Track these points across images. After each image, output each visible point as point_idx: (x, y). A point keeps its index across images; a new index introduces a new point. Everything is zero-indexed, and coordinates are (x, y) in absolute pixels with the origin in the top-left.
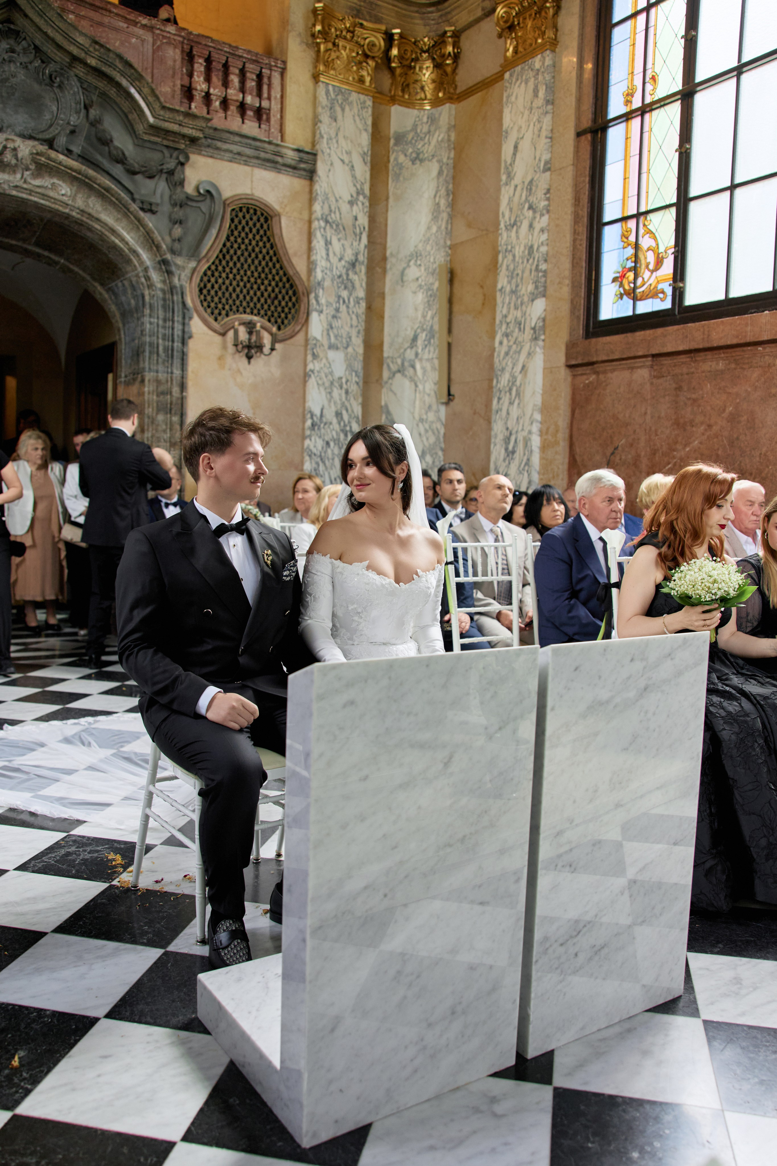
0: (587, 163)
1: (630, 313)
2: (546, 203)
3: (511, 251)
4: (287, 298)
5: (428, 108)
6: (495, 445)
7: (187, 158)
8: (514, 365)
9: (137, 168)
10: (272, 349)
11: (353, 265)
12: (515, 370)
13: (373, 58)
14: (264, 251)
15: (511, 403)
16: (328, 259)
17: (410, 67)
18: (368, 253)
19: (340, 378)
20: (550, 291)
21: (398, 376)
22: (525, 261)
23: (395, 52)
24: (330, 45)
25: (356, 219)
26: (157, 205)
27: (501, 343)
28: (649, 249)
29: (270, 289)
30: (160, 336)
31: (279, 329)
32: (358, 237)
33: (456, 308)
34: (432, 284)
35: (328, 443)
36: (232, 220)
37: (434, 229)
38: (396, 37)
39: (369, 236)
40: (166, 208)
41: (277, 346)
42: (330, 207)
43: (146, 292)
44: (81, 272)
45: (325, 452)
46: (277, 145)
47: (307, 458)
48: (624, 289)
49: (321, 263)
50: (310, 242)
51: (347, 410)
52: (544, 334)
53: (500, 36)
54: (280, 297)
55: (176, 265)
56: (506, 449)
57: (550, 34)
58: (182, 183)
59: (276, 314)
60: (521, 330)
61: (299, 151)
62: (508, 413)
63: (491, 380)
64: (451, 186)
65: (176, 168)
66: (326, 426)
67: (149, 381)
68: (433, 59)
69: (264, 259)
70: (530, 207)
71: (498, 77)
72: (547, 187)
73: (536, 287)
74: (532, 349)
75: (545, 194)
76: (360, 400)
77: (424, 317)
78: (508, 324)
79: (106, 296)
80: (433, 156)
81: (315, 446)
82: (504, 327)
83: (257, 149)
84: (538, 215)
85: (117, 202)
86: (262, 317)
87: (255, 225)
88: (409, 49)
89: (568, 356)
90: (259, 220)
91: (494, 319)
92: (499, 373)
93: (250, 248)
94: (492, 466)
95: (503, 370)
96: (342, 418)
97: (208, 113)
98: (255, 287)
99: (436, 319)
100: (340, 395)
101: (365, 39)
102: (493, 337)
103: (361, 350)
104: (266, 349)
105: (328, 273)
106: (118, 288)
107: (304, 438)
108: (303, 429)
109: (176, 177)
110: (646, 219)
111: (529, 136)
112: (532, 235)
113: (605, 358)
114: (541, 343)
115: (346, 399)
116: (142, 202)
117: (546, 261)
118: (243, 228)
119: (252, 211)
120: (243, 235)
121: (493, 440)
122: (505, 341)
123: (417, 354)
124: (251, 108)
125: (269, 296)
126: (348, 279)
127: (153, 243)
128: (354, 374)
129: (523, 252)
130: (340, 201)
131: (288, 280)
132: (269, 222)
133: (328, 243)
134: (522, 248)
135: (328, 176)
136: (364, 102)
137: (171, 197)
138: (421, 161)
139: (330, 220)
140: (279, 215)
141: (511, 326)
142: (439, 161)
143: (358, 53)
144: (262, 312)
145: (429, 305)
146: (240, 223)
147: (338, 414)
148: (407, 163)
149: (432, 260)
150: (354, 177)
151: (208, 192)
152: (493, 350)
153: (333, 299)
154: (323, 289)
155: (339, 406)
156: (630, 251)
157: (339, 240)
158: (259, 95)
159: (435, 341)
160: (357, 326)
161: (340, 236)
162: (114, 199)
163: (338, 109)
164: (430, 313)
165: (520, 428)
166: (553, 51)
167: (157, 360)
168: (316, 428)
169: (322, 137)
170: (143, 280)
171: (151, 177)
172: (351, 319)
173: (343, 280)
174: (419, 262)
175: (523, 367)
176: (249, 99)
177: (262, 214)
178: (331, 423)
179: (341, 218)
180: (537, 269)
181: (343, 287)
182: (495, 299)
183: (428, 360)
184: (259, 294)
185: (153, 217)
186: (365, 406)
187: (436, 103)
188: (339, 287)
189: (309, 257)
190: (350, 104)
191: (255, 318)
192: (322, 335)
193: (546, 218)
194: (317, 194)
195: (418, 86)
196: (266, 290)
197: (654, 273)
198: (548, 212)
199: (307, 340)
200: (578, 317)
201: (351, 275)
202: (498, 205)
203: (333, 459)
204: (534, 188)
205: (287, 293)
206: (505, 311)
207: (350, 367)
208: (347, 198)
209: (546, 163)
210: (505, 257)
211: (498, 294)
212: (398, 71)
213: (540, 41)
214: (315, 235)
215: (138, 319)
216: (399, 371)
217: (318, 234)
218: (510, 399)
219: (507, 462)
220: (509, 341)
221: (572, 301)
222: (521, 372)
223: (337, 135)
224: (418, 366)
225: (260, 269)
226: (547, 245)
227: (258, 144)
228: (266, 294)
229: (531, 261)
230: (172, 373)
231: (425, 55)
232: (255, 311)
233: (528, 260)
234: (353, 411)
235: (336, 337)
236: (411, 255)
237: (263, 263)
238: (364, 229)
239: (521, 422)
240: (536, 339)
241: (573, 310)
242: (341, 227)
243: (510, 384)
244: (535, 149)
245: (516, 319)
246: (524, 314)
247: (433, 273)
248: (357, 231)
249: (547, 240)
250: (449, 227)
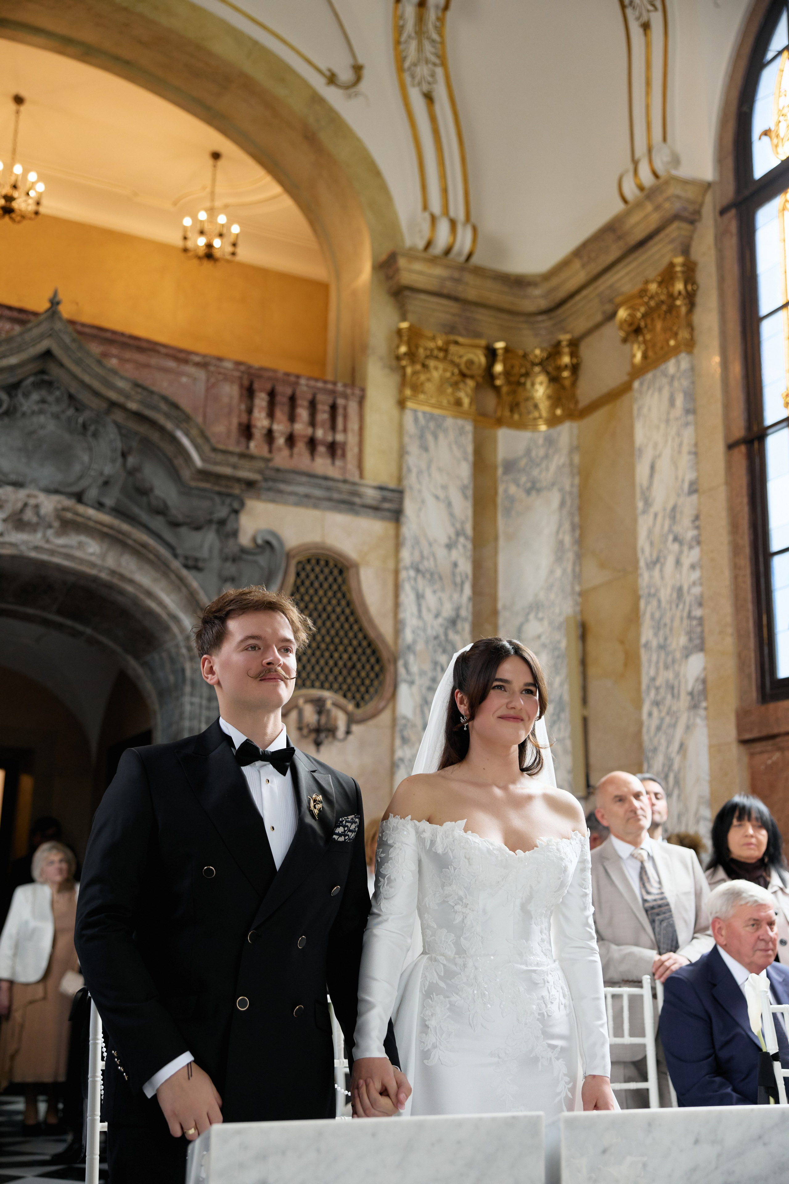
0: (743, 480)
2: (695, 532)
3: (654, 595)
4: (368, 667)
5: (543, 428)
7: (242, 504)
8: (669, 743)
9: (180, 518)
10: (348, 732)
11: (453, 622)
12: (670, 749)
13: (472, 377)
14: (338, 610)
16: (420, 616)
17: (519, 384)
18: (474, 606)
20: (710, 643)
22: (674, 606)
23: (499, 368)
24: (418, 367)
25: (455, 565)
26: (204, 560)
27: (650, 714)
29: (345, 656)
30: (203, 719)
31: (358, 706)
32: (459, 589)
33: (592, 671)
34: (559, 642)
36: (298, 575)
37: (558, 573)
38: (500, 352)
39: (474, 586)
40: (215, 563)
41: (355, 728)
42: (421, 553)
43: (188, 666)
44: (110, 643)
46: (354, 484)
49: (413, 622)
50: (397, 596)
52: (706, 699)
53: (625, 340)
54: (359, 666)
57: (684, 334)
58: (235, 534)
59: (353, 688)
60: (675, 696)
61: (381, 488)
64: (577, 519)
65: (228, 516)
68: (548, 373)
69: (338, 619)
70: (676, 539)
71: (626, 388)
72: (694, 512)
73: (691, 640)
74: (693, 721)
75: (694, 521)
78: (657, 689)
79: (140, 671)
80: (553, 484)
82: (653, 693)
83: (328, 489)
84: (685, 548)
85: (155, 559)
86: (336, 692)
87: (326, 579)
88: (516, 363)
89: (740, 727)
90: (331, 572)
91: (639, 683)
92: (650, 755)
93: (320, 607)
95: (655, 750)
97: (270, 451)
98: (327, 654)
99: (566, 687)
101: (461, 357)
102: (640, 706)
104: (341, 732)
105: (421, 633)
106: (155, 662)
109: (229, 527)
111: (667, 453)
112: (681, 573)
114: (702, 712)
116: (186, 558)
117: (700, 605)
118: (312, 584)
119: (322, 563)
120: (311, 591)
122: (656, 712)
124: (323, 443)
125: (345, 665)
126: (447, 640)
129: (671, 595)
130: (435, 546)
131: (369, 645)
132: (345, 574)
133: (419, 597)
134: (669, 591)
135: (418, 517)
136: (463, 428)
137: (221, 551)
138: (539, 491)
139: (423, 569)
140: (356, 566)
141: (662, 691)
142: (561, 490)
143: (453, 374)
144: (336, 686)
145: (556, 669)
146: (308, 576)
148: (520, 494)
149: (557, 611)
150: (452, 515)
151: (268, 543)
152: (641, 724)
153: (427, 666)
154: (414, 653)
157: (435, 592)
158: (333, 427)
159: (565, 716)
161: (436, 587)
162: (151, 556)
163: (430, 438)
164: (557, 680)
166: (690, 352)
169: (409, 470)
171: (198, 528)
173: (441, 642)
174: (540, 615)
175: (682, 745)
176: (320, 433)
177: (336, 566)
179: (436, 565)
180: (690, 617)
181: (440, 650)
182: (638, 657)
184: (331, 663)
185: (200, 575)
187: (553, 421)
188: (435, 651)
189: (396, 615)
190: (445, 431)
191: (326, 694)
192: (414, 711)
193: (696, 552)
194: (406, 538)
195: (530, 404)
196: (341, 658)
198: (699, 543)
199: (394, 720)
200: (749, 676)
201: (452, 636)
202: (636, 539)
204: (678, 516)
205: (368, 661)
206: (652, 673)
208: (444, 540)
209: (692, 484)
210: (647, 603)
211: (643, 651)
212: (505, 389)
213: (672, 343)
214: (404, 588)
215: (178, 698)
217: (408, 587)
220: (660, 711)
221: (739, 655)
222: (678, 752)
223: (429, 467)
225: (333, 632)
226: (701, 584)
227: (330, 484)
228: (341, 663)
229: (681, 606)
231: (537, 369)
232: (327, 685)
233: (677, 606)
236: (531, 607)
237: (337, 625)
238: (467, 577)
239: (684, 820)
240: (694, 707)
241: (742, 666)
242: (436, 577)
243: (666, 769)
244: (676, 468)
245: (667, 682)
246: (677, 675)
247: (559, 628)
248: (458, 580)
249: (701, 578)
250: (577, 569)
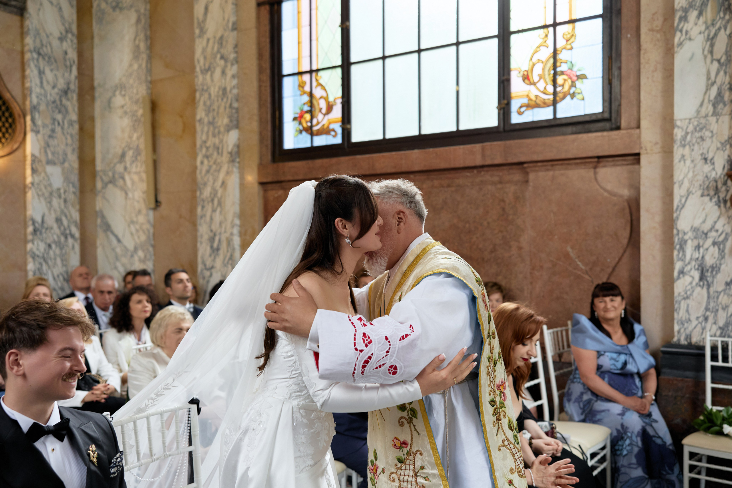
0: (266, 28)
1: (308, 145)
2: (235, 55)
3: (206, 90)
4: (3, 119)
6: (201, 243)
8: (215, 181)
11: (66, 92)
12: (216, 184)
15: (214, 211)
16: (42, 86)
18: (79, 82)
19: (59, 189)
20: (243, 124)
21: (110, 186)
22: (220, 99)
25: (66, 53)
27: (202, 163)
28: (321, 98)
32: (69, 70)
33: (159, 132)
34: (136, 111)
35: (50, 246)
37: (136, 66)
39: (79, 69)
42: (41, 41)
45: (48, 253)
47: (30, 260)
48: (303, 127)
49: (37, 90)
50: (23, 70)
51: (66, 216)
52: (239, 157)
56: (212, 247)
60: (220, 154)
62: (211, 219)
63: (194, 192)
64: (148, 33)
66: (48, 231)
70: (222, 57)
72: (235, 43)
73: (231, 121)
74: (230, 169)
75: (234, 48)
76: (78, 207)
77: (131, 137)
78: (207, 148)
80: (131, 6)
81: (38, 249)
82: (204, 150)
84: (229, 65)
89: (260, 175)
91: (195, 143)
92: (202, 186)
94: (199, 260)
95: (205, 184)
96: (62, 223)
99: (142, 140)
100: (59, 204)
102: (194, 157)
103: (76, 165)
105: (43, 98)
107: (26, 242)
108: (25, 235)
110: (317, 74)
111: (217, 1)
112: (225, 79)
113: (291, 178)
114: (237, 165)
115: (65, 207)
117: (237, 100)
121: (199, 239)
122: (206, 162)
123: (125, 168)
126: (61, 104)
128: (71, 185)
129: (218, 92)
130: (51, 38)
133: (41, 73)
134: (217, 89)
135: (38, 15)
138: (121, 9)
139: (42, 53)
141: (211, 150)
142: (137, 11)
145: (134, 128)
147: (58, 220)
148: (109, 10)
149: (135, 91)
150: (62, 17)
152: (196, 168)
153: (48, 121)
154: (39, 112)
155: (59, 213)
156: (306, 98)
157: (52, 70)
159: (142, 157)
160: (72, 145)
161: (52, 67)
164: (135, 136)
165: (223, 230)
168: (38, 233)
172: (66, 139)
173: (57, 105)
174: (123, 93)
175: (224, 182)
178: (52, 228)
179: (52, 52)
180: (231, 106)
181: (57, 111)
182: (194, 127)
183: (136, 173)
186: (82, 212)
188: (53, 112)
189: (23, 84)
192: (40, 153)
193: (235, 68)
194: (29, 29)
197: (327, 117)
198: (237, 62)
199: (25, 157)
200: (266, 146)
201: (64, 101)
202: (193, 53)
203: (55, 259)
204: (224, 43)
205: (3, 115)
206: (204, 138)
207: (67, 180)
208: (57, 34)
209: (234, 24)
210: (201, 95)
211: (197, 124)
214: (29, 66)
216: (110, 182)
217: (32, 65)
218: (213, 207)
219: (213, 257)
220: (209, 161)
221: (261, 133)
222: (221, 186)
224: (127, 178)
226: (238, 88)
229: (225, 100)
233: (222, 99)
234: (71, 217)
235: (53, 153)
236: (116, 86)
238: (74, 62)
239: (224, 226)
240: (233, 161)
241: (262, 140)
242: (52, 60)
243: (212, 196)
244: (224, 12)
245: (214, 145)
246: (221, 141)
247: (137, 102)
248: (68, 63)
249: (238, 84)
250: (149, 66)
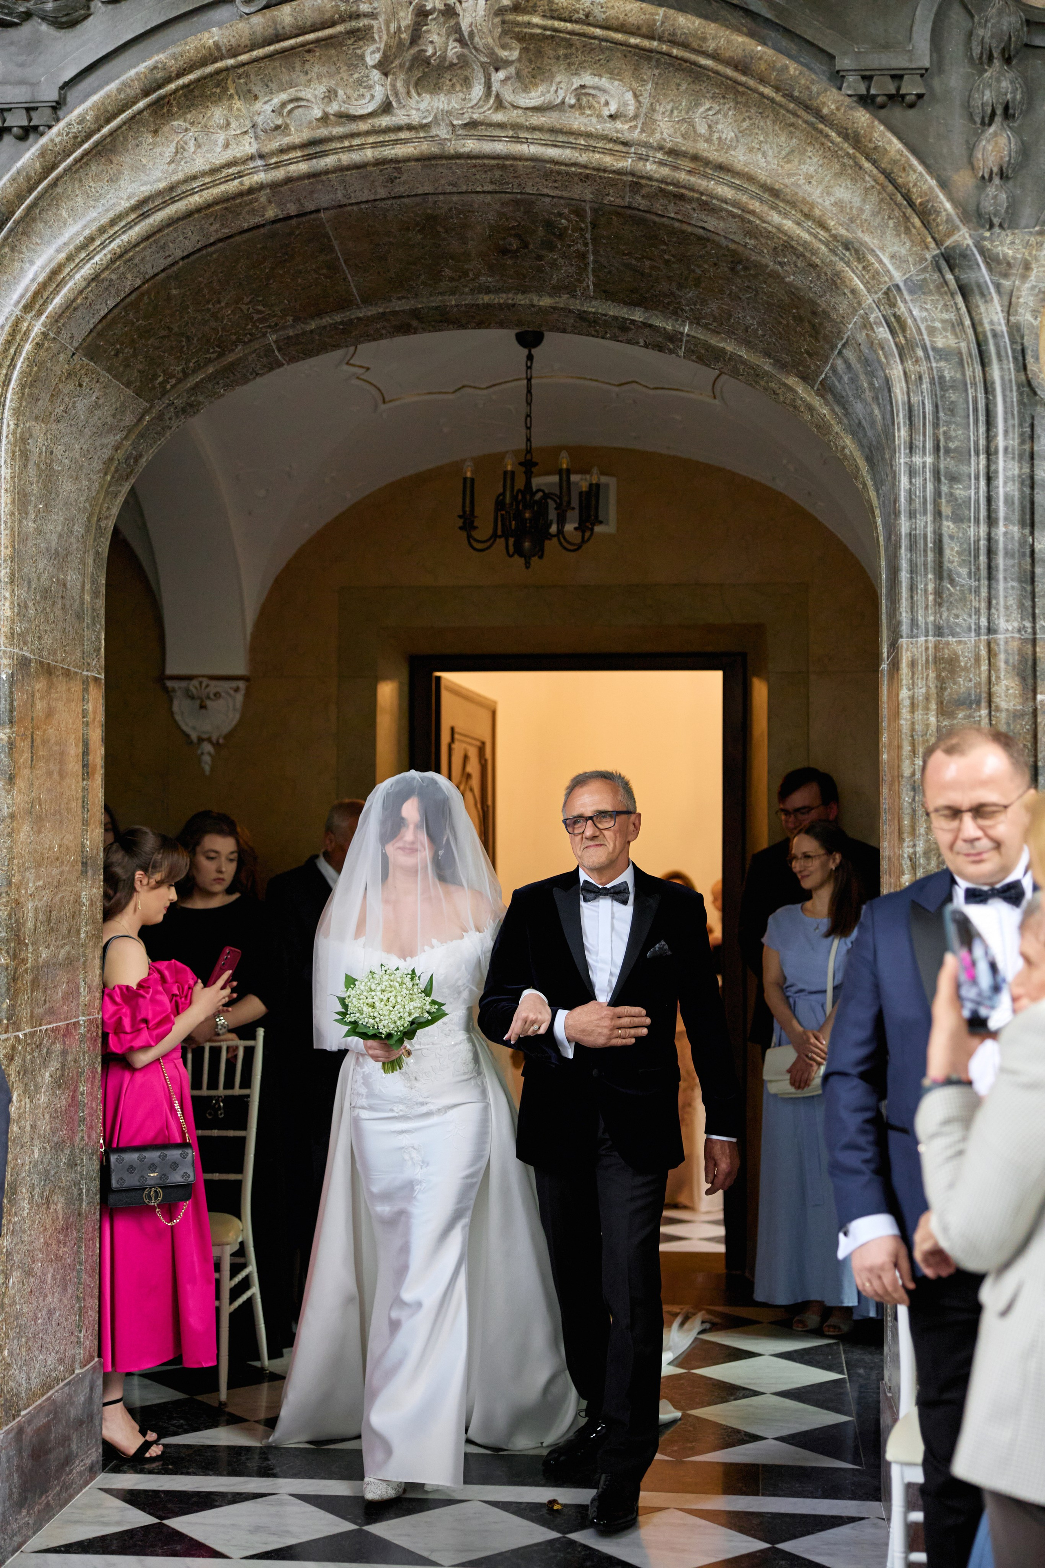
26: (921, 75)
30: (948, 510)
40: (956, 77)
43: (896, 371)
44: (743, 353)
55: (992, 260)
67: (913, 664)
85: (778, 98)
106: (840, 379)
116: (867, 77)
127: (911, 204)
137: (970, 36)
167: (939, 593)
170: (883, 333)
185: (907, 118)
230: (990, 630)
